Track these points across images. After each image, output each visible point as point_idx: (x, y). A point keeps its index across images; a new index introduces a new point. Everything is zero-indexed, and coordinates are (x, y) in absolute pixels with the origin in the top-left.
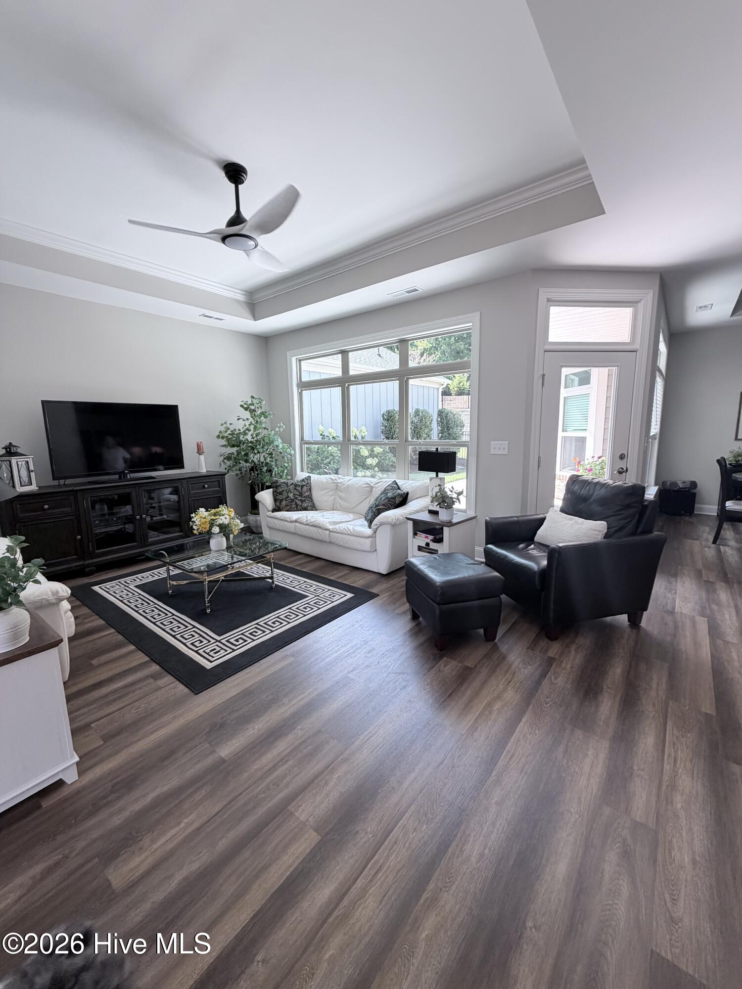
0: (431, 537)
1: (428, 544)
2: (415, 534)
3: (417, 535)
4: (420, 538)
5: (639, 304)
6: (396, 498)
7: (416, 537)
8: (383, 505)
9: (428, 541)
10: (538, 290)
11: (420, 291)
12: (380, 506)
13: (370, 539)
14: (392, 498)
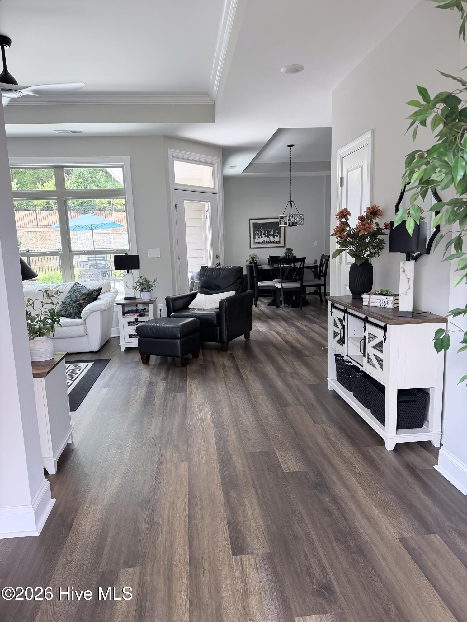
0: (137, 314)
1: (136, 319)
2: (123, 314)
3: (124, 315)
4: (127, 316)
5: (215, 165)
6: (93, 293)
7: (124, 316)
8: (83, 300)
9: (136, 317)
10: (168, 149)
11: (83, 133)
12: (79, 301)
13: (83, 326)
14: (89, 294)
